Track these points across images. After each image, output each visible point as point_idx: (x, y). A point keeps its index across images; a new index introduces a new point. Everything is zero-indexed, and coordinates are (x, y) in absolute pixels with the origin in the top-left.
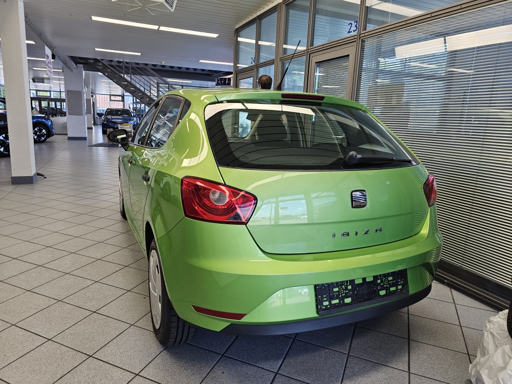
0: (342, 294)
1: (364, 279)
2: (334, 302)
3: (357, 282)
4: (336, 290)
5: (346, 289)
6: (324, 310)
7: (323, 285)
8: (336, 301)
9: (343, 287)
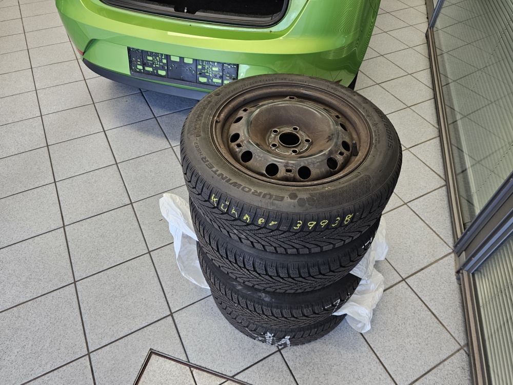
0: (156, 64)
1: (182, 59)
2: (147, 69)
3: (173, 59)
4: (150, 58)
5: (161, 61)
6: (138, 72)
7: (138, 50)
8: (150, 69)
9: (158, 58)
